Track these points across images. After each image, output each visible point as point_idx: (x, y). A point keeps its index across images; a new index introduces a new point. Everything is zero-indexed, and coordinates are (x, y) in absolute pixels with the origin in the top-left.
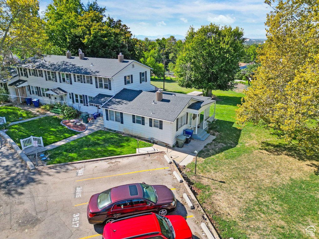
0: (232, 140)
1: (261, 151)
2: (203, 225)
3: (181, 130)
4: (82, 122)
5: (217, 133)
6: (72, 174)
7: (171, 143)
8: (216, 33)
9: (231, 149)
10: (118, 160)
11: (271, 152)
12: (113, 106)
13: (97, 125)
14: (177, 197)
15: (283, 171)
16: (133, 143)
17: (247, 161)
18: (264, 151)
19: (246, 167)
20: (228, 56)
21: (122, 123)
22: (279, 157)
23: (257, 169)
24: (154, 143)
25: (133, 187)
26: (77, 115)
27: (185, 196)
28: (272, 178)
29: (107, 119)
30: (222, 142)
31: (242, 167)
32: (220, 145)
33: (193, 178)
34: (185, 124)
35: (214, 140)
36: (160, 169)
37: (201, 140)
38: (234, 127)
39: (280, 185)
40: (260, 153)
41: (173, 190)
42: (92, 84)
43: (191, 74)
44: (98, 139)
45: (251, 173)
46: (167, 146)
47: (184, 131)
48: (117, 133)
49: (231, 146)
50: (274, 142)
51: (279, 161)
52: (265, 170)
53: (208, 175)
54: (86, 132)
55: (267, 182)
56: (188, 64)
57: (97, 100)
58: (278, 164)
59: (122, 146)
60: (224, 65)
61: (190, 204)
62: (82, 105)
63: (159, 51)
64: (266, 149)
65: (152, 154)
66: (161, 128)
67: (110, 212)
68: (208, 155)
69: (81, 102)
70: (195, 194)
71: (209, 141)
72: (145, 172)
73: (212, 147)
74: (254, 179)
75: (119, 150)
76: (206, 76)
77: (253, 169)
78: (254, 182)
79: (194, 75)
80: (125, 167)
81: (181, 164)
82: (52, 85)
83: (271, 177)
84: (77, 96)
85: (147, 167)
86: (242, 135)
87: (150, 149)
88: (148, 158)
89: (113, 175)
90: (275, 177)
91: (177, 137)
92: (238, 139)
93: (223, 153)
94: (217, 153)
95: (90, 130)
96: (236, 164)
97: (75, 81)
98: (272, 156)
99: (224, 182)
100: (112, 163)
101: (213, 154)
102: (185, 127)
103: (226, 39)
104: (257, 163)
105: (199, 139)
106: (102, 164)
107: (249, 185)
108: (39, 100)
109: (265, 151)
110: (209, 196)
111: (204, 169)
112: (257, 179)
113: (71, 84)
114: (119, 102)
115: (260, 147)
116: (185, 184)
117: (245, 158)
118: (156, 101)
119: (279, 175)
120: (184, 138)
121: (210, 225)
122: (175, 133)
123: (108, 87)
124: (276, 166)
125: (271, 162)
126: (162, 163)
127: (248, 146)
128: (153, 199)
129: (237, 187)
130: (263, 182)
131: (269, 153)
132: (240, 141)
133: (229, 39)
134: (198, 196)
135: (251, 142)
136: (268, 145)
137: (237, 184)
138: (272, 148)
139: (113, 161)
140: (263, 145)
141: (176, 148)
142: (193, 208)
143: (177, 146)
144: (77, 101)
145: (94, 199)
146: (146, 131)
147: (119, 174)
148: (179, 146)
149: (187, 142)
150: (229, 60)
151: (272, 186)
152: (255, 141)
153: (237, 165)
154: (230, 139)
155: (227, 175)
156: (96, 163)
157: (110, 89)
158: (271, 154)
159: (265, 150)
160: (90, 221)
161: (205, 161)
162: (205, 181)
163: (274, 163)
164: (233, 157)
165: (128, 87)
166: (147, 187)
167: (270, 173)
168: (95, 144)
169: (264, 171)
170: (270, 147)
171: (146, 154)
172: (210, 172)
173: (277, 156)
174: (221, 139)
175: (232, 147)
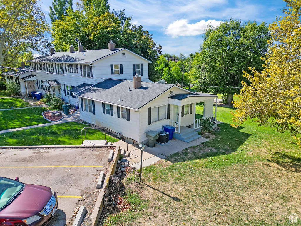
0: (229, 145)
1: (268, 163)
5: (212, 136)
7: (138, 139)
8: (237, 29)
9: (221, 156)
11: (284, 166)
12: (86, 93)
13: (75, 117)
15: (296, 196)
17: (237, 174)
18: (273, 163)
19: (231, 182)
20: (250, 53)
21: (94, 113)
22: (296, 174)
23: (248, 188)
24: (123, 139)
28: (269, 206)
29: (83, 110)
30: (213, 147)
31: (225, 181)
32: (208, 150)
34: (165, 118)
35: (203, 143)
37: (185, 141)
38: (241, 132)
39: (281, 221)
40: (264, 165)
42: (78, 73)
43: (206, 75)
44: (60, 129)
45: (235, 193)
47: (163, 127)
48: (89, 125)
49: (224, 152)
50: (296, 154)
51: (294, 180)
52: (262, 190)
54: (57, 122)
55: (257, 211)
56: (204, 65)
57: (77, 89)
58: (291, 184)
60: (244, 64)
64: (278, 161)
65: (98, 148)
66: (128, 119)
71: (196, 144)
72: (64, 167)
73: (195, 151)
74: (234, 202)
76: (225, 79)
77: (241, 186)
78: (233, 207)
79: (209, 76)
80: (50, 159)
83: (269, 203)
86: (248, 141)
88: (88, 151)
90: (277, 204)
92: (240, 145)
93: (206, 160)
94: (197, 158)
96: (216, 176)
97: (66, 72)
98: (284, 172)
99: (178, 200)
100: (39, 152)
101: (190, 159)
102: (164, 123)
103: (248, 34)
104: (253, 179)
105: (182, 140)
106: (26, 153)
107: (220, 211)
108: (41, 94)
109: (276, 164)
112: (241, 204)
113: (63, 75)
114: (95, 90)
115: (270, 158)
117: (237, 169)
118: (133, 88)
119: (285, 202)
123: (90, 75)
124: (284, 188)
125: (278, 180)
127: (250, 155)
129: (197, 211)
130: (250, 209)
131: (280, 167)
132: (242, 147)
135: (258, 150)
136: (284, 156)
137: (200, 205)
138: (289, 161)
140: (277, 156)
146: (114, 123)
148: (150, 145)
150: (250, 58)
151: (264, 220)
152: (264, 150)
153: (217, 178)
154: (227, 144)
155: (193, 189)
156: (22, 150)
157: (92, 78)
158: (284, 169)
159: (276, 162)
161: (171, 166)
163: (284, 182)
165: (116, 77)
167: (270, 196)
169: (259, 193)
170: (286, 160)
171: (90, 147)
172: (168, 182)
173: (293, 173)
174: (214, 143)
175: (223, 154)
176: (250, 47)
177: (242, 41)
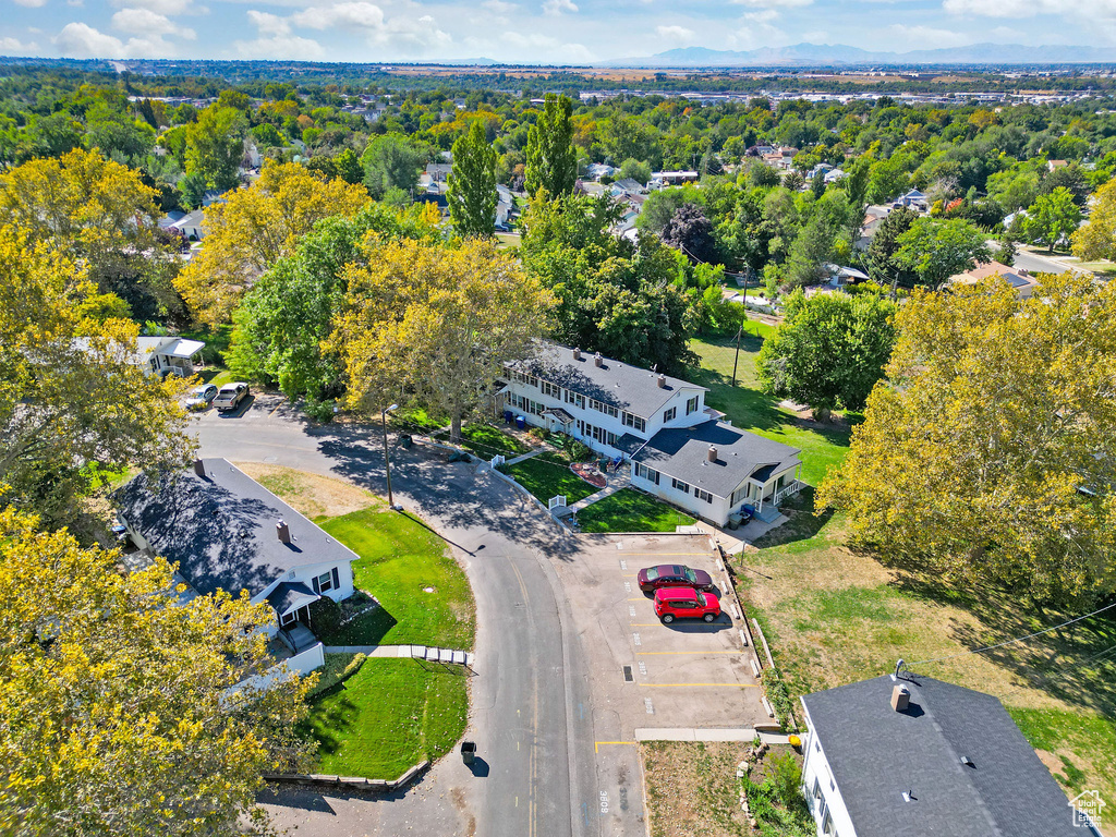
0: (810, 527)
1: (842, 548)
2: (733, 606)
3: (737, 507)
4: (598, 472)
5: (794, 512)
6: (611, 546)
7: (721, 522)
9: (801, 541)
10: (656, 537)
11: (854, 551)
12: (647, 460)
13: (622, 480)
14: (714, 582)
16: (671, 517)
17: (813, 558)
18: (846, 548)
19: (807, 566)
21: (657, 483)
22: (862, 559)
23: (818, 570)
24: (702, 519)
25: (676, 568)
26: (588, 455)
27: (723, 583)
28: (830, 582)
29: (637, 474)
30: (794, 529)
31: (803, 565)
32: (788, 533)
33: (737, 569)
34: (744, 498)
35: (783, 524)
36: (702, 554)
37: (765, 522)
40: (838, 550)
41: (712, 576)
42: (616, 418)
43: (786, 379)
44: (627, 505)
45: (809, 573)
46: (714, 525)
47: (743, 506)
48: (649, 497)
49: (804, 536)
51: (856, 564)
53: (756, 568)
54: (608, 491)
55: (821, 585)
56: (783, 360)
57: (625, 442)
59: (658, 520)
61: (726, 590)
62: (596, 441)
63: (744, 226)
64: (851, 546)
65: (695, 536)
66: (710, 501)
67: (656, 584)
68: (767, 545)
69: (595, 436)
70: (734, 583)
71: (777, 524)
72: (686, 554)
73: (777, 534)
74: (807, 579)
75: (654, 525)
77: (814, 569)
78: (806, 582)
79: (792, 383)
80: (664, 547)
81: (728, 552)
82: (549, 401)
84: (589, 427)
85: (689, 551)
86: (831, 520)
87: (692, 529)
88: (690, 539)
89: (653, 553)
90: (834, 581)
91: (730, 516)
92: (822, 526)
94: (780, 543)
95: (612, 486)
96: (796, 560)
97: (590, 407)
98: (852, 557)
99: (770, 578)
100: (650, 540)
101: (774, 545)
102: (743, 502)
103: (858, 327)
105: (762, 521)
106: (637, 540)
107: (798, 585)
108: (525, 419)
109: (849, 549)
110: (749, 588)
111: (754, 561)
112: (812, 580)
113: (583, 408)
114: (656, 455)
115: (844, 542)
116: (726, 573)
117: (814, 554)
118: (707, 461)
119: (841, 579)
120: (738, 519)
121: (739, 607)
122: (728, 510)
123: (641, 427)
124: (845, 570)
125: (844, 564)
126: (706, 547)
127: (829, 539)
128: (692, 580)
129: (783, 584)
130: (817, 583)
131: (852, 553)
132: (823, 530)
133: (863, 328)
134: (736, 587)
137: (785, 581)
139: (651, 537)
141: (727, 529)
142: (728, 593)
143: (729, 528)
144: (589, 433)
145: (643, 572)
146: (688, 500)
147: (659, 553)
148: (732, 528)
149: (744, 523)
151: (824, 590)
152: (843, 533)
153: (797, 562)
154: (808, 525)
155: (779, 570)
157: (643, 431)
159: (849, 547)
160: (642, 588)
161: (759, 552)
162: (750, 574)
163: (848, 566)
164: (798, 551)
165: (670, 425)
166: (689, 569)
167: (832, 576)
168: (623, 512)
169: (826, 574)
171: (688, 535)
172: (760, 565)
173: (859, 558)
174: (795, 524)
175: (804, 538)
176: (859, 351)
177: (849, 338)
